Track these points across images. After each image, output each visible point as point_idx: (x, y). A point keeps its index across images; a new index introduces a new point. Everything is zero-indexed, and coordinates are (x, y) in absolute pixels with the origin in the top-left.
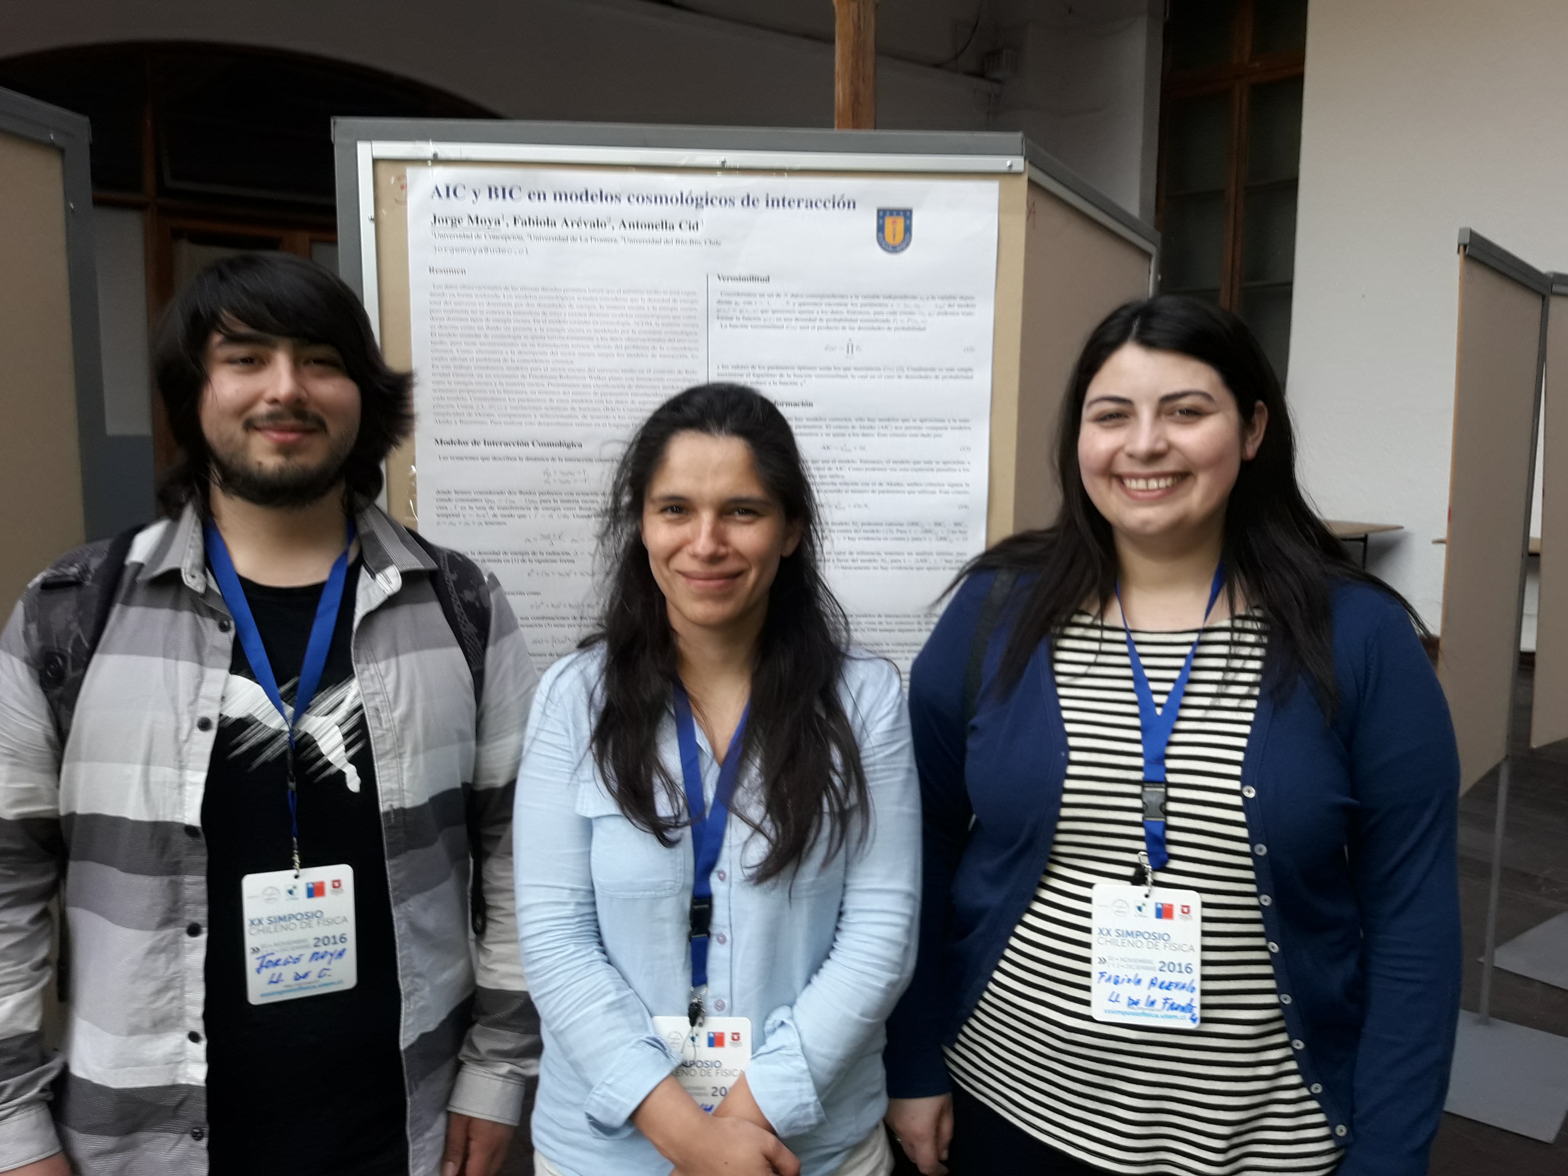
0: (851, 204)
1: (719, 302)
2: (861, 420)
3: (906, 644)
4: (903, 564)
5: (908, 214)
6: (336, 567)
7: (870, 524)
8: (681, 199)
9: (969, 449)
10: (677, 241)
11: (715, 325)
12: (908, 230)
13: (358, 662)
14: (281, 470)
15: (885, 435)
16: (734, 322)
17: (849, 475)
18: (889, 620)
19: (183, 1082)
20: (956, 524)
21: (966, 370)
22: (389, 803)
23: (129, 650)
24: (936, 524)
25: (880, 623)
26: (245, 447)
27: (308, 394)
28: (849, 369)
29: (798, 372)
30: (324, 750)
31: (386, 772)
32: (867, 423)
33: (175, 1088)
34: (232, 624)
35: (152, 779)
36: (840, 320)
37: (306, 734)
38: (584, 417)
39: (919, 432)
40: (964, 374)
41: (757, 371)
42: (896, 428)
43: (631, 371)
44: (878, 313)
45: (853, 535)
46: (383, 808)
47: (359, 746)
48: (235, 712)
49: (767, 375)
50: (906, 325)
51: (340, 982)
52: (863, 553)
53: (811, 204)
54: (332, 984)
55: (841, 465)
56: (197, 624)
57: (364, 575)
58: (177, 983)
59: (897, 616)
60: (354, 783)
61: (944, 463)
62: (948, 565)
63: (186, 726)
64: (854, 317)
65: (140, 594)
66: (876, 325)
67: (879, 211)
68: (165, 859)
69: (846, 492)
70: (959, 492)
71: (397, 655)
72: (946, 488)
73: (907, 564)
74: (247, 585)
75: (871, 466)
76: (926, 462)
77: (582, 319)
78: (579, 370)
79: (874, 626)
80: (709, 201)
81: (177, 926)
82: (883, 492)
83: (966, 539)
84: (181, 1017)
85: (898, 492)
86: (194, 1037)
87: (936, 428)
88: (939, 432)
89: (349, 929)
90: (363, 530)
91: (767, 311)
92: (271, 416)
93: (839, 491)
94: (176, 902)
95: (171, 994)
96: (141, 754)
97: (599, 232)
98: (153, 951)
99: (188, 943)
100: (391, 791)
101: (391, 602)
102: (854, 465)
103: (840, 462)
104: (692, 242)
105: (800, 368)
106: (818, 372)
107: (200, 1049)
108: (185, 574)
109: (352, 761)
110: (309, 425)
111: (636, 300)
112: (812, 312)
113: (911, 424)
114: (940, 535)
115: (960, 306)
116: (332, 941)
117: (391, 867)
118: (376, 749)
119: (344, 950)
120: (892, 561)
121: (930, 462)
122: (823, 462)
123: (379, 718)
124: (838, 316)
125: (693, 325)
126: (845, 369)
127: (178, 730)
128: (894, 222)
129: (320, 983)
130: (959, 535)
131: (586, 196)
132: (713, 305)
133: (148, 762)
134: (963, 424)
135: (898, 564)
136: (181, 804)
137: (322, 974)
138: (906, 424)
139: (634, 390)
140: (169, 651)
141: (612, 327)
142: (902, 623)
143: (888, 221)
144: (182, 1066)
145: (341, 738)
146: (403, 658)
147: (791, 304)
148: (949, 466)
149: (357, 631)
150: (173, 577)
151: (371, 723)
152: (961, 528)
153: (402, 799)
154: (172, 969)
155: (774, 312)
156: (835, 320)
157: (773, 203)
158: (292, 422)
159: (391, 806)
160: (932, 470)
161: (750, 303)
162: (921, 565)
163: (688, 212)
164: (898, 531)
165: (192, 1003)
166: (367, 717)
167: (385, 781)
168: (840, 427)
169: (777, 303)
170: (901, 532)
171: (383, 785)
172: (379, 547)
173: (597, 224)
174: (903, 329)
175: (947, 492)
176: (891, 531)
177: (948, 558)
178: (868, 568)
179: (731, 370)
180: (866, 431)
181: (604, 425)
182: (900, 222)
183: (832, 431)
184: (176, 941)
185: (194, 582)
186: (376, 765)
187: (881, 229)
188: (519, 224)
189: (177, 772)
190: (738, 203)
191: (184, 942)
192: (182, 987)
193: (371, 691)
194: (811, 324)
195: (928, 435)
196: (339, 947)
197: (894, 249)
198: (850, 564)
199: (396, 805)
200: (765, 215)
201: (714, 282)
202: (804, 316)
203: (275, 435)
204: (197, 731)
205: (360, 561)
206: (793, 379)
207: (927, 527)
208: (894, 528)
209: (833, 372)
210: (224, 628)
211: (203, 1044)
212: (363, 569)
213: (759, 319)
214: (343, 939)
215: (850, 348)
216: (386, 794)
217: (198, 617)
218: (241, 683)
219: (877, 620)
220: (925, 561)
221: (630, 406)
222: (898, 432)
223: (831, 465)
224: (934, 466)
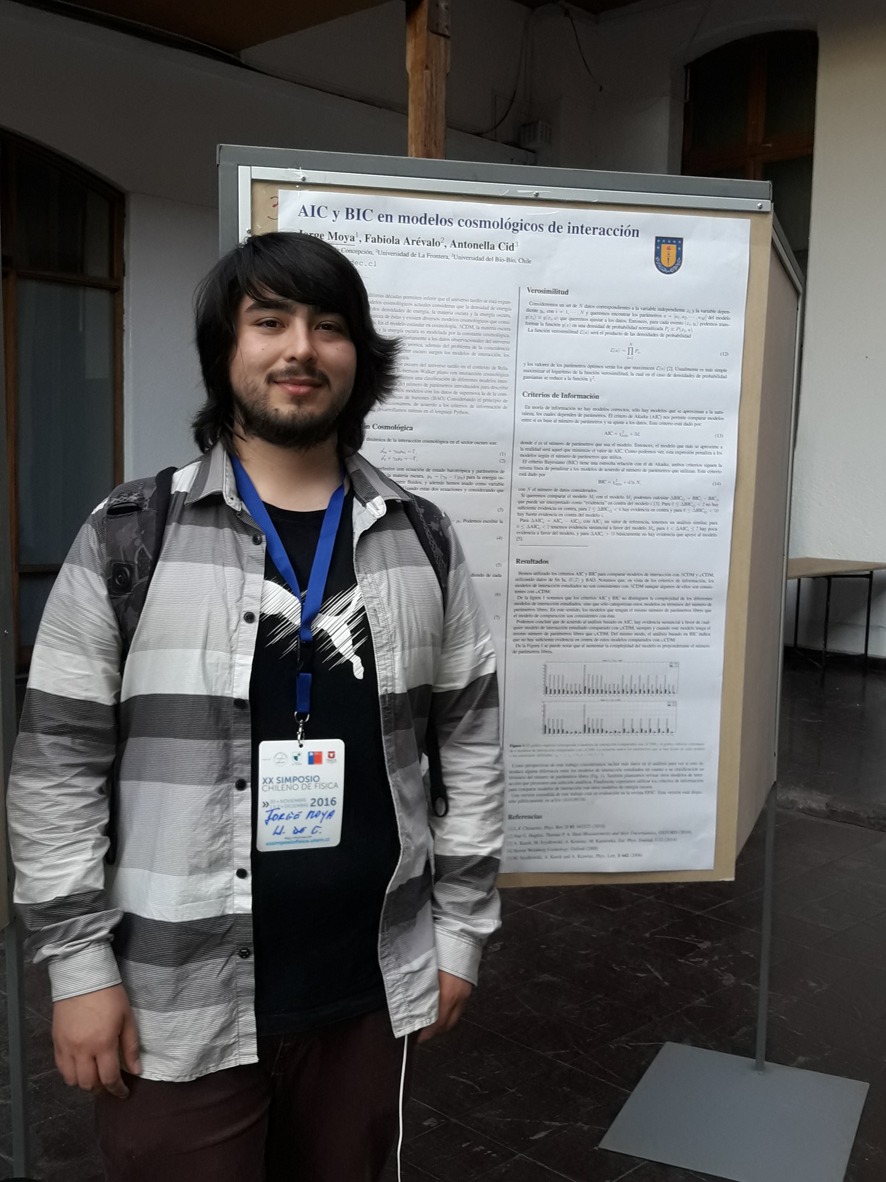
0: (635, 233)
1: (528, 310)
2: (637, 410)
3: (666, 599)
4: (666, 531)
5: (680, 242)
6: (334, 498)
7: (641, 498)
8: (502, 225)
9: (722, 436)
10: (497, 259)
11: (524, 329)
12: (679, 255)
13: (359, 572)
14: (294, 417)
15: (655, 424)
16: (539, 327)
17: (626, 456)
18: (654, 578)
19: (231, 912)
20: (710, 498)
21: (721, 371)
22: (385, 688)
23: (185, 558)
24: (694, 498)
25: (647, 581)
26: (266, 396)
27: (318, 354)
28: (629, 368)
29: (588, 370)
30: (336, 644)
31: (383, 662)
32: (641, 413)
33: (224, 917)
34: (264, 537)
35: (208, 661)
36: (623, 327)
37: (322, 630)
38: (416, 404)
39: (683, 421)
40: (720, 373)
41: (556, 368)
42: (665, 417)
43: (455, 366)
44: (654, 322)
45: (626, 506)
46: (381, 691)
47: (363, 641)
48: (270, 610)
49: (563, 372)
50: (675, 332)
51: (328, 840)
52: (634, 522)
53: (604, 232)
54: (322, 840)
55: (620, 448)
56: (235, 538)
57: (356, 504)
58: (228, 829)
59: (660, 575)
60: (359, 672)
61: (702, 447)
62: (703, 532)
63: (234, 619)
64: (634, 325)
65: (188, 515)
66: (651, 332)
67: (657, 238)
68: (220, 727)
69: (623, 470)
70: (713, 472)
71: (387, 569)
72: (703, 468)
73: (670, 531)
74: (271, 509)
75: (643, 448)
76: (687, 446)
77: (417, 322)
78: (414, 365)
79: (641, 584)
80: (523, 227)
81: (227, 782)
82: (652, 471)
83: (717, 511)
84: (230, 858)
85: (664, 471)
86: (242, 874)
87: (696, 418)
88: (699, 421)
89: (339, 794)
90: (352, 469)
91: (565, 319)
92: (289, 372)
93: (617, 470)
94: (227, 762)
95: (223, 839)
96: (200, 642)
97: (434, 250)
98: (212, 802)
99: (237, 795)
100: (387, 678)
101: (379, 526)
102: (630, 448)
103: (619, 445)
104: (508, 260)
105: (590, 367)
106: (605, 370)
107: (247, 883)
108: (226, 497)
109: (357, 653)
110: (316, 380)
111: (462, 307)
112: (601, 320)
113: (676, 414)
114: (697, 507)
115: (718, 318)
116: (325, 803)
117: (387, 741)
118: (376, 642)
119: (333, 811)
120: (659, 529)
121: (691, 447)
122: (605, 445)
123: (377, 618)
124: (622, 324)
125: (506, 329)
126: (626, 368)
127: (228, 621)
128: (669, 249)
129: (312, 839)
130: (712, 507)
131: (424, 219)
132: (523, 312)
133: (205, 647)
134: (717, 415)
135: (662, 531)
136: (231, 682)
137: (315, 831)
138: (673, 414)
139: (457, 383)
140: (217, 558)
141: (442, 329)
142: (664, 581)
143: (664, 247)
144: (230, 899)
145: (349, 634)
146: (390, 570)
147: (585, 313)
148: (705, 449)
149: (357, 549)
150: (217, 499)
151: (371, 621)
152: (714, 502)
153: (393, 686)
154: (224, 819)
155: (571, 319)
156: (619, 327)
157: (574, 230)
158: (304, 377)
159: (386, 690)
160: (692, 453)
161: (552, 312)
162: (681, 532)
163: (506, 235)
164: (663, 503)
165: (241, 845)
166: (368, 616)
167: (382, 669)
168: (620, 416)
169: (574, 312)
170: (666, 504)
171: (381, 673)
172: (366, 482)
173: (433, 243)
174: (673, 335)
175: (704, 472)
176: (658, 504)
177: (703, 526)
178: (638, 534)
179: (535, 367)
180: (640, 420)
181: (432, 411)
182: (674, 247)
183: (614, 419)
184: (227, 795)
185: (233, 502)
186: (376, 656)
187: (658, 253)
188: (370, 241)
189: (228, 655)
190: (546, 228)
191: (233, 796)
192: (232, 833)
193: (370, 595)
194: (600, 330)
195: (690, 424)
196: (330, 809)
197: (668, 270)
198: (624, 531)
199: (390, 690)
200: (566, 238)
201: (524, 292)
202: (594, 323)
203: (291, 388)
204: (243, 622)
205: (352, 493)
206: (584, 375)
207: (687, 501)
208: (661, 501)
209: (615, 370)
210: (257, 542)
211: (249, 880)
212: (355, 499)
213: (559, 325)
214: (333, 802)
215: (631, 350)
216: (382, 680)
217: (235, 532)
218: (273, 587)
219: (644, 578)
220: (684, 528)
221: (453, 396)
222: (666, 421)
223: (611, 448)
224: (694, 449)
